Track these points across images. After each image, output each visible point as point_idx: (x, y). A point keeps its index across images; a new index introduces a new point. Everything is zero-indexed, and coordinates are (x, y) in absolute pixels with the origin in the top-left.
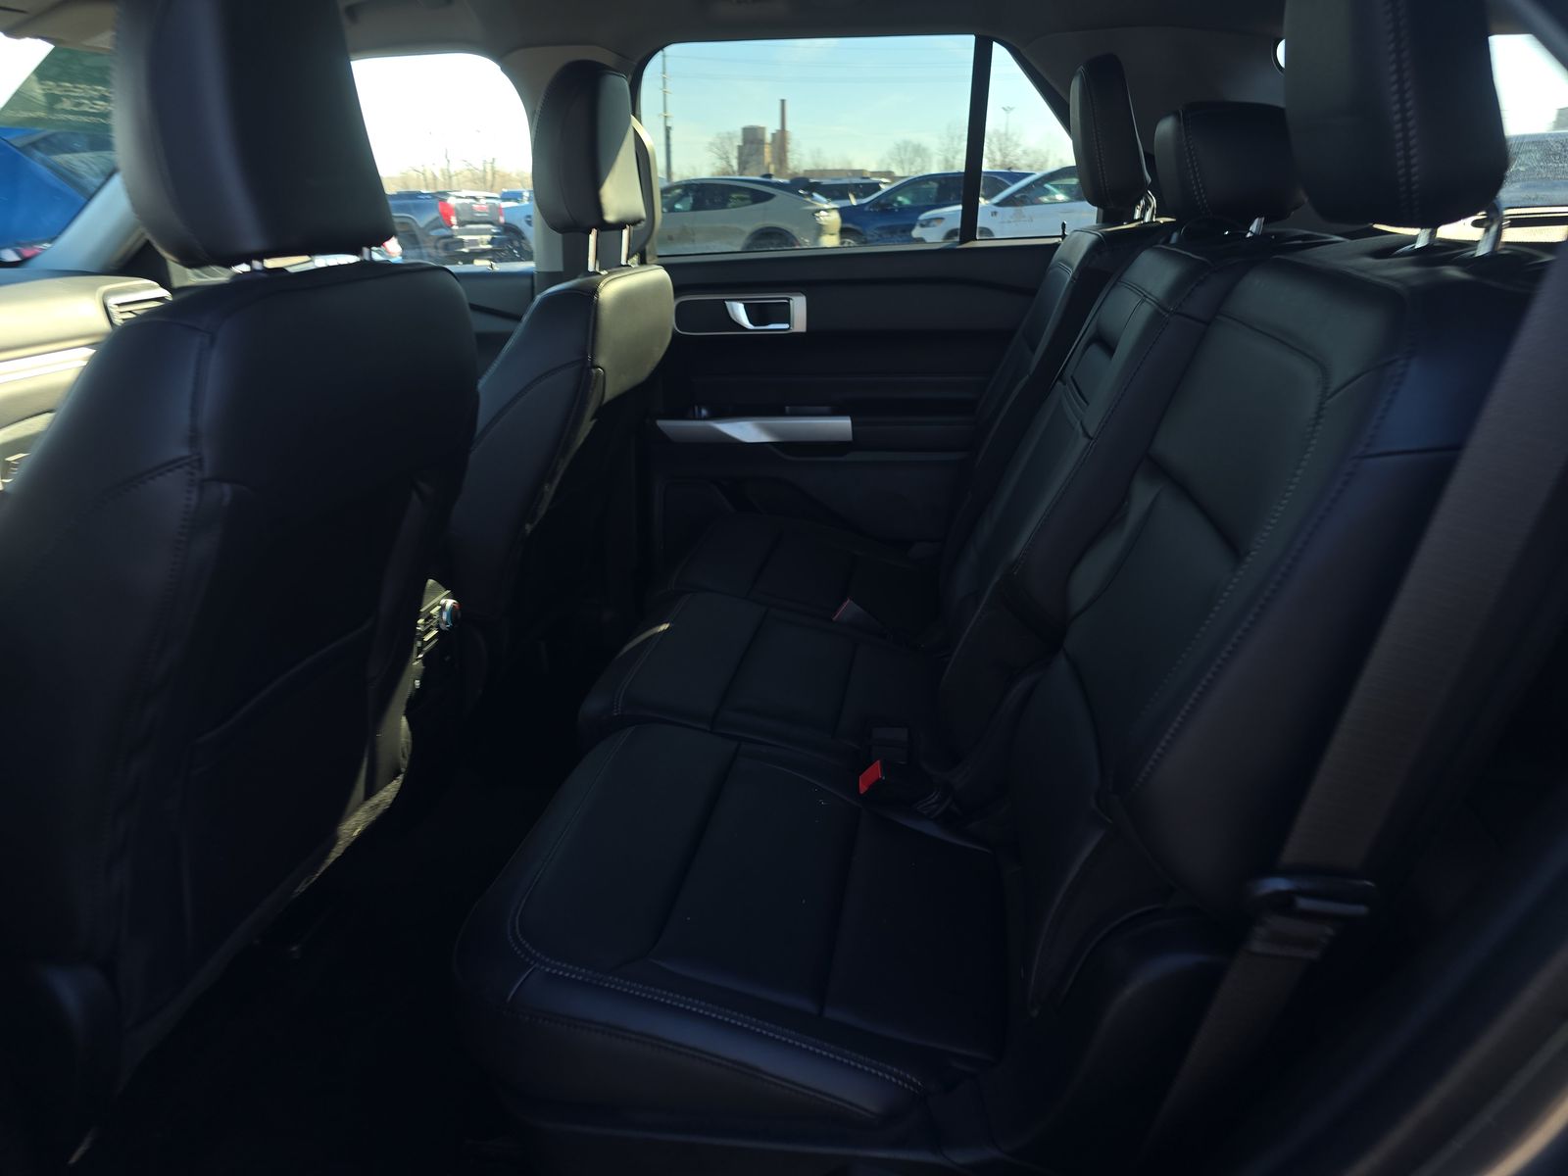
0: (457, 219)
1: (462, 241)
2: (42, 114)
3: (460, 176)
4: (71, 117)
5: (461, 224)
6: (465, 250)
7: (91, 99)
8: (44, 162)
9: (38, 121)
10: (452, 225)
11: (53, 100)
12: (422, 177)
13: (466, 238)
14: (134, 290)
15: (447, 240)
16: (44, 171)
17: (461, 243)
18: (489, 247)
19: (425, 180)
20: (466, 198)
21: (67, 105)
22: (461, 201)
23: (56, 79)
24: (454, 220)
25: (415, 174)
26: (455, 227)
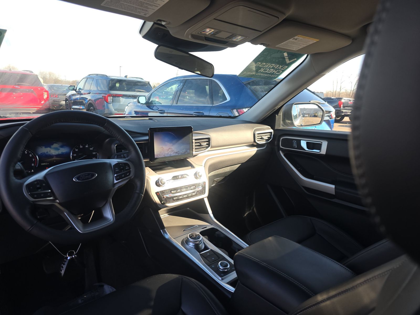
0: (343, 106)
1: (343, 111)
2: (254, 73)
3: (343, 94)
4: (262, 74)
5: (344, 107)
6: (343, 114)
7: (270, 68)
8: (250, 88)
9: (253, 75)
10: (341, 107)
11: (258, 69)
12: (332, 93)
13: (344, 111)
14: (264, 129)
15: (338, 111)
16: (249, 91)
17: (343, 112)
18: (350, 114)
19: (333, 94)
20: (347, 100)
21: (262, 70)
22: (345, 101)
23: (262, 62)
24: (342, 106)
25: (330, 93)
26: (342, 108)
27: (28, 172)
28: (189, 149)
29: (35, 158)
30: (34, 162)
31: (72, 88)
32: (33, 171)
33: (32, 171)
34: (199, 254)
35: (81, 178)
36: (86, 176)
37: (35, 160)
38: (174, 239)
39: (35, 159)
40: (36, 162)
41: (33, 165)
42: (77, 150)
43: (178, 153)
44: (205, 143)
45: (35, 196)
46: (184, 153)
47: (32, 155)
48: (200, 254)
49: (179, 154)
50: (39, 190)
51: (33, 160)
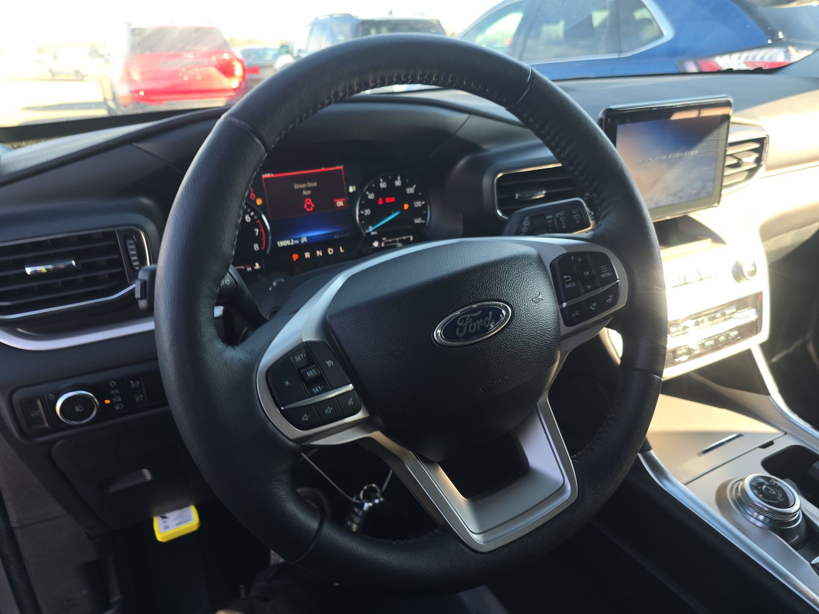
27: (246, 268)
28: (713, 180)
29: (261, 225)
30: (258, 240)
31: (284, 50)
32: (257, 266)
33: (255, 265)
34: (808, 563)
35: (460, 332)
36: (474, 319)
37: (262, 232)
38: (686, 484)
39: (259, 229)
40: (264, 239)
41: (256, 247)
42: (371, 196)
43: (680, 195)
44: (750, 156)
45: (305, 418)
46: (698, 194)
47: (250, 216)
48: (812, 565)
49: (680, 198)
50: (316, 390)
51: (257, 234)
